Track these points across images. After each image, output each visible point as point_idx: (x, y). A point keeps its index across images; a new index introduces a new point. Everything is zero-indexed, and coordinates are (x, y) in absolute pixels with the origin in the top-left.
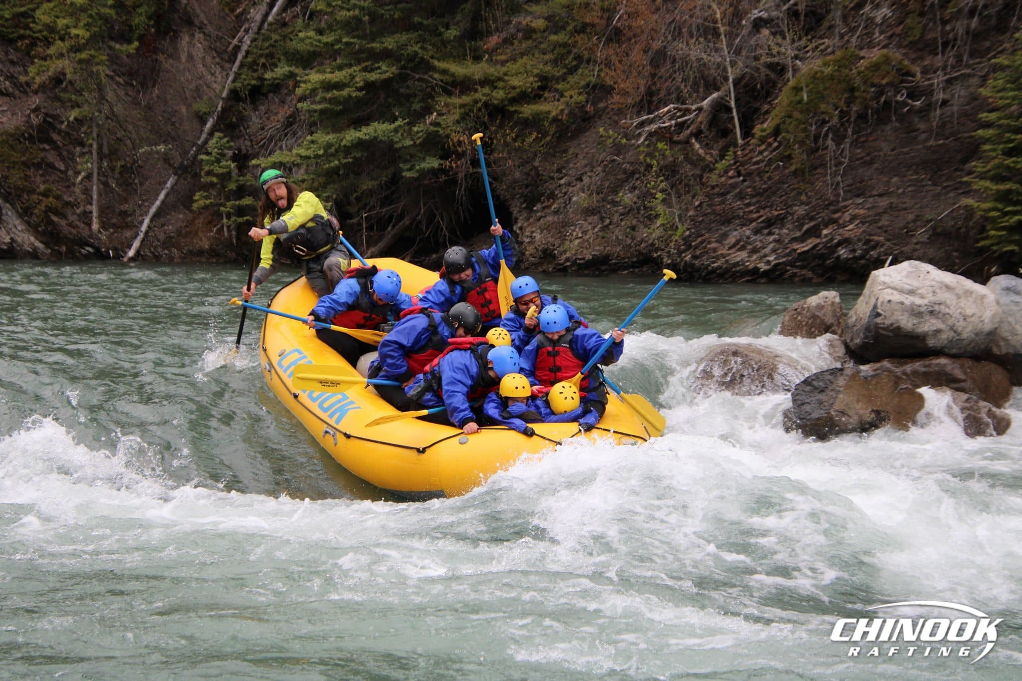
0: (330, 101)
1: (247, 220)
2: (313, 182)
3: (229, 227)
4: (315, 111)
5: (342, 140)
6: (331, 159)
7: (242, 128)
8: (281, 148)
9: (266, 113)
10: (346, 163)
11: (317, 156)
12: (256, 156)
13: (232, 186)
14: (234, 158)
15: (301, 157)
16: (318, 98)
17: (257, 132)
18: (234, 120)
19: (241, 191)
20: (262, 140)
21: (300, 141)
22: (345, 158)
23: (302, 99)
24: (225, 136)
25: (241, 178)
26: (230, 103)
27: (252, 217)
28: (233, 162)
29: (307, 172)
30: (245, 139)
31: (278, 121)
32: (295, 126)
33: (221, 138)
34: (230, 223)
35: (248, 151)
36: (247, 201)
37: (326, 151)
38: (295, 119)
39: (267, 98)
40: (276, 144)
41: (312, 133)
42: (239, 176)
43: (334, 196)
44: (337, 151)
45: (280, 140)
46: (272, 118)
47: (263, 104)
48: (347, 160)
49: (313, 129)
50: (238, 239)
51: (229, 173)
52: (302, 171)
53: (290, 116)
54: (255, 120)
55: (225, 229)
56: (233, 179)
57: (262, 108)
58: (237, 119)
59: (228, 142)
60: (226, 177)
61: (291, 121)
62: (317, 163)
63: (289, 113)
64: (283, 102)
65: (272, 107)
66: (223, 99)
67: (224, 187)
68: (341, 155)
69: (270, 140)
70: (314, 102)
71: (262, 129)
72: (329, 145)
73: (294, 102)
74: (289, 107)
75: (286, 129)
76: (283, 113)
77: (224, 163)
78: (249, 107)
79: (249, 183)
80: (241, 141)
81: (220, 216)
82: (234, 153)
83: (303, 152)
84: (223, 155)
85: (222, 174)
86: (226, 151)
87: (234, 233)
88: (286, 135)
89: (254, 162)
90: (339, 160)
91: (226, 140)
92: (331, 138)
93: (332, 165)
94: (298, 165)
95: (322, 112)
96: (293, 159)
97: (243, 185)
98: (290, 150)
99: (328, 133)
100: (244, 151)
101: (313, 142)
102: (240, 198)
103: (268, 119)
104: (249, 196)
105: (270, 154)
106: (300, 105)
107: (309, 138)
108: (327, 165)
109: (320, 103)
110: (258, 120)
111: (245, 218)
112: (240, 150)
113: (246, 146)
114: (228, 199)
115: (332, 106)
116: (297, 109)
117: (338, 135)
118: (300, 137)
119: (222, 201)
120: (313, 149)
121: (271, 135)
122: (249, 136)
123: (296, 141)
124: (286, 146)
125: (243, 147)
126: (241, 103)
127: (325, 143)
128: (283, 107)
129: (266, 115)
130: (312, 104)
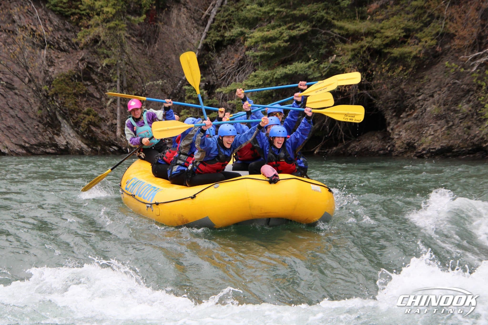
0: (267, 49)
4: (257, 56)
5: (274, 74)
7: (210, 68)
8: (235, 81)
9: (225, 59)
12: (219, 86)
14: (206, 88)
15: (248, 86)
16: (259, 48)
17: (220, 70)
18: (206, 63)
20: (223, 75)
21: (247, 76)
23: (249, 48)
25: (210, 100)
26: (203, 52)
28: (205, 90)
30: (213, 75)
31: (233, 63)
32: (244, 66)
35: (214, 83)
37: (264, 82)
38: (244, 61)
39: (226, 48)
40: (232, 78)
41: (255, 70)
42: (209, 99)
44: (271, 81)
45: (235, 75)
46: (229, 61)
47: (223, 52)
49: (256, 67)
53: (241, 60)
54: (219, 63)
56: (205, 101)
57: (223, 55)
61: (242, 63)
63: (241, 57)
64: (236, 51)
65: (230, 54)
66: (199, 50)
68: (274, 84)
69: (229, 75)
71: (224, 68)
72: (266, 78)
73: (244, 51)
74: (241, 54)
75: (238, 68)
76: (236, 58)
78: (215, 55)
79: (215, 104)
80: (210, 76)
82: (206, 84)
83: (250, 83)
88: (239, 72)
89: (218, 90)
92: (267, 73)
95: (262, 57)
97: (212, 105)
98: (241, 82)
99: (265, 70)
100: (212, 83)
101: (256, 76)
103: (227, 62)
105: (228, 85)
106: (247, 53)
107: (253, 73)
109: (260, 50)
110: (220, 63)
112: (209, 82)
113: (213, 80)
114: (201, 114)
115: (268, 53)
116: (246, 55)
117: (272, 71)
118: (248, 73)
119: (198, 115)
120: (256, 81)
121: (229, 72)
122: (215, 74)
123: (245, 76)
124: (239, 79)
125: (211, 81)
126: (210, 52)
127: (263, 77)
128: (237, 54)
129: (226, 60)
130: (255, 51)
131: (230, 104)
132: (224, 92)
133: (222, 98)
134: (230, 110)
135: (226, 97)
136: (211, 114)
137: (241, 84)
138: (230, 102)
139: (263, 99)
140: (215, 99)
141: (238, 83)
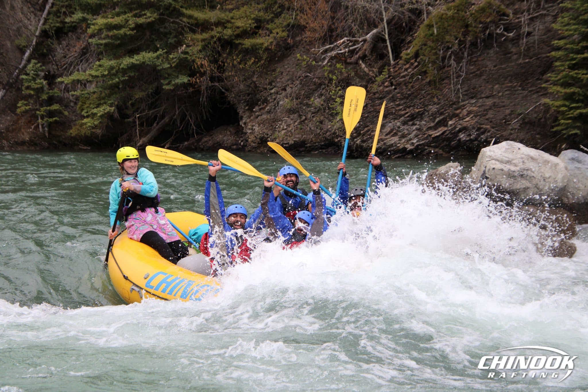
0: (111, 37)
1: (56, 120)
2: (101, 94)
3: (42, 125)
4: (101, 44)
5: (120, 64)
6: (113, 77)
7: (50, 57)
8: (78, 70)
9: (67, 46)
10: (124, 80)
11: (103, 76)
12: (61, 76)
13: (45, 97)
14: (46, 78)
15: (92, 76)
16: (103, 36)
17: (61, 59)
18: (45, 51)
19: (51, 100)
20: (64, 65)
21: (91, 65)
22: (123, 77)
23: (92, 36)
24: (39, 62)
25: (51, 91)
26: (41, 39)
27: (59, 118)
28: (45, 80)
29: (97, 87)
30: (53, 64)
31: (76, 52)
32: (88, 55)
33: (36, 64)
34: (44, 122)
35: (55, 72)
36: (55, 107)
37: (109, 72)
38: (87, 50)
39: (67, 35)
40: (75, 67)
41: (99, 60)
42: (49, 90)
43: (116, 103)
44: (117, 72)
45: (78, 65)
46: (71, 50)
47: (64, 40)
48: (123, 78)
49: (100, 57)
50: (49, 133)
51: (42, 88)
52: (93, 86)
53: (84, 48)
54: (59, 51)
55: (40, 126)
56: (45, 92)
57: (64, 43)
58: (47, 50)
59: (41, 66)
60: (40, 90)
61: (85, 51)
62: (103, 80)
63: (83, 46)
64: (78, 38)
65: (71, 42)
66: (37, 36)
67: (39, 97)
68: (120, 75)
69: (71, 65)
70: (100, 39)
71: (65, 57)
72: (112, 68)
73: (87, 39)
74: (83, 42)
75: (81, 57)
76: (79, 46)
77: (38, 81)
78: (55, 42)
79: (56, 95)
80: (50, 65)
81: (36, 117)
82: (45, 74)
83: (94, 73)
84: (37, 75)
85: (37, 88)
86: (39, 73)
87: (46, 129)
88: (81, 61)
89: (59, 80)
90: (119, 78)
91: (39, 65)
92: (113, 63)
93: (114, 81)
94: (90, 82)
95: (106, 45)
96: (87, 77)
97: (52, 96)
98: (85, 71)
99: (111, 60)
100: (52, 73)
101: (100, 66)
102: (50, 105)
103: (69, 50)
104: (56, 103)
105: (70, 75)
106: (90, 40)
107: (97, 63)
108: (111, 82)
109: (104, 39)
110: (61, 51)
111: (54, 119)
112: (49, 72)
113: (53, 69)
114: (41, 105)
115: (113, 41)
116: (89, 43)
117: (118, 61)
118: (91, 63)
119: (38, 107)
120: (100, 71)
121: (71, 62)
122: (56, 62)
123: (88, 65)
124: (82, 69)
125: (51, 70)
126: (49, 39)
127: (109, 66)
128: (79, 42)
129: (67, 48)
130: (99, 40)
131: (73, 95)
132: (66, 82)
133: (64, 89)
134: (73, 101)
135: (69, 88)
136: (52, 106)
137: (84, 74)
138: (73, 93)
139: (109, 91)
140: (56, 90)
141: (81, 73)
